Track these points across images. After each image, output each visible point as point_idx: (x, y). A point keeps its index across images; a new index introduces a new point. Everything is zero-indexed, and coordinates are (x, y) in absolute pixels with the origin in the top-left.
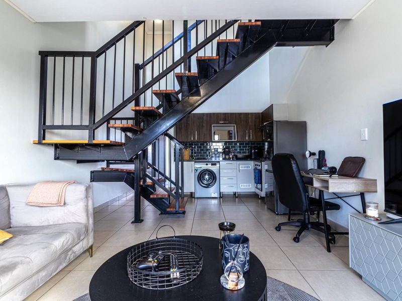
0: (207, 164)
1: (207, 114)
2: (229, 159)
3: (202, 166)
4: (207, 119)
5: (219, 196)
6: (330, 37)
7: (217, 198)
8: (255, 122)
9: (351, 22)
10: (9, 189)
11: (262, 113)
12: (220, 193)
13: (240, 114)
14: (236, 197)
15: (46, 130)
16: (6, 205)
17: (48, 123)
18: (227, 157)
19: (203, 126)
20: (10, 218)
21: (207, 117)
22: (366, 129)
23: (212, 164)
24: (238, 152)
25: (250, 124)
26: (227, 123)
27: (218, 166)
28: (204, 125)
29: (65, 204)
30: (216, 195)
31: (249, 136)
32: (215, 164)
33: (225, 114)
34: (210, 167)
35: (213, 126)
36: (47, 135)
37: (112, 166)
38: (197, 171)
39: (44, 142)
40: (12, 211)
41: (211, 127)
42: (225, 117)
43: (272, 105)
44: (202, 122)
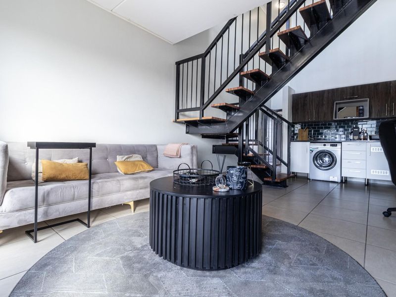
0: (324, 145)
1: (329, 91)
4: (328, 96)
5: (340, 181)
7: (338, 182)
10: (158, 147)
15: (179, 113)
16: (155, 155)
17: (180, 108)
19: (323, 104)
20: (157, 163)
21: (328, 93)
23: (331, 145)
26: (356, 98)
27: (339, 146)
29: (180, 157)
30: (336, 179)
32: (336, 145)
33: (353, 88)
34: (328, 148)
35: (336, 103)
36: (180, 117)
37: (230, 142)
38: (312, 151)
39: (178, 120)
40: (159, 159)
41: (333, 104)
42: (353, 91)
44: (322, 100)
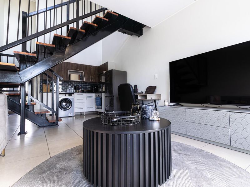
0: (66, 95)
2: (79, 92)
3: (62, 96)
5: (73, 115)
6: (141, 33)
7: (72, 116)
8: (95, 71)
9: (151, 29)
11: (99, 67)
12: (74, 113)
13: (86, 66)
14: (84, 115)
18: (77, 91)
19: (62, 70)
21: (65, 64)
22: (157, 74)
23: (69, 95)
24: (83, 89)
25: (92, 72)
26: (78, 70)
27: (73, 96)
30: (72, 115)
31: (92, 79)
32: (71, 95)
33: (77, 64)
34: (67, 97)
35: (69, 71)
41: (68, 71)
42: (77, 66)
43: (107, 62)
44: (61, 67)
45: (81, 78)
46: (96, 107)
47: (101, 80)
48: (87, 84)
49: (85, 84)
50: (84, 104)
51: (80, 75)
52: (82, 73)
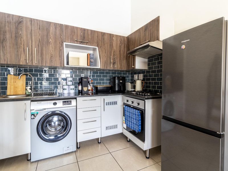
0: (55, 104)
2: (87, 94)
3: (47, 107)
4: (56, 32)
8: (120, 46)
11: (128, 38)
12: (77, 143)
13: (103, 34)
14: (99, 143)
19: (48, 43)
21: (55, 29)
23: (64, 103)
24: (97, 83)
25: (115, 48)
26: (86, 43)
28: (50, 40)
31: (113, 64)
33: (84, 30)
38: (35, 116)
41: (62, 45)
42: (84, 34)
43: (159, 17)
44: (47, 36)
45: (92, 60)
46: (125, 127)
47: (134, 64)
48: (103, 73)
49: (100, 73)
50: (98, 120)
51: (90, 54)
52: (94, 50)
